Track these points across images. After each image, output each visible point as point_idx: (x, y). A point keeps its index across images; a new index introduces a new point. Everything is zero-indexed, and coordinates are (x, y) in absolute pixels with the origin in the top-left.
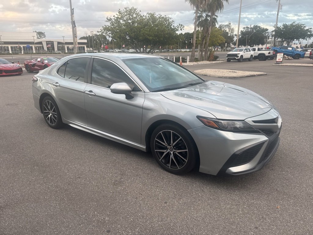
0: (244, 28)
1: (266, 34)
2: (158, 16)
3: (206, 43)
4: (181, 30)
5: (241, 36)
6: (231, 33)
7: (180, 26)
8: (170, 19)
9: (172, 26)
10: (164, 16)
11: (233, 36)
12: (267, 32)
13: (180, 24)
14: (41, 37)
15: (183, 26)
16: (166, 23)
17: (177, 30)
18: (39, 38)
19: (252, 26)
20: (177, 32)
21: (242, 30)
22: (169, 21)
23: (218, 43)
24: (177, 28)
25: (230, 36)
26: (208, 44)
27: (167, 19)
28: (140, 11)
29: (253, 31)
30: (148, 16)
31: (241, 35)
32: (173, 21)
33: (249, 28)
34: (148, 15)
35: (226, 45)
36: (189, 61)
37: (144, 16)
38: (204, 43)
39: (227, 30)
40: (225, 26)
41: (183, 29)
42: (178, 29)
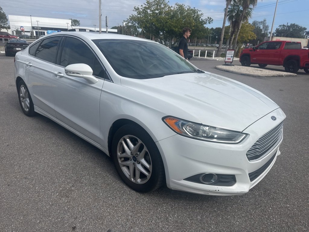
0: (280, 26)
1: (303, 34)
2: (187, 8)
3: (235, 39)
4: (210, 23)
5: (276, 35)
6: (265, 30)
7: (208, 20)
8: (198, 12)
9: (200, 19)
10: (193, 9)
11: (267, 34)
12: (305, 31)
13: (208, 18)
14: (76, 25)
15: (212, 20)
16: (195, 16)
17: (205, 23)
18: (74, 26)
19: (289, 25)
20: (205, 25)
21: (278, 28)
22: (197, 13)
23: (248, 39)
24: (205, 21)
25: (264, 33)
26: (237, 39)
27: (196, 11)
28: (169, 2)
29: (289, 29)
30: (177, 8)
31: (276, 33)
32: (202, 14)
33: (285, 26)
34: (176, 6)
35: (258, 43)
36: (214, 56)
37: (172, 7)
38: (233, 38)
39: (261, 27)
40: (260, 22)
41: (212, 23)
42: (207, 22)
